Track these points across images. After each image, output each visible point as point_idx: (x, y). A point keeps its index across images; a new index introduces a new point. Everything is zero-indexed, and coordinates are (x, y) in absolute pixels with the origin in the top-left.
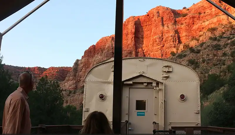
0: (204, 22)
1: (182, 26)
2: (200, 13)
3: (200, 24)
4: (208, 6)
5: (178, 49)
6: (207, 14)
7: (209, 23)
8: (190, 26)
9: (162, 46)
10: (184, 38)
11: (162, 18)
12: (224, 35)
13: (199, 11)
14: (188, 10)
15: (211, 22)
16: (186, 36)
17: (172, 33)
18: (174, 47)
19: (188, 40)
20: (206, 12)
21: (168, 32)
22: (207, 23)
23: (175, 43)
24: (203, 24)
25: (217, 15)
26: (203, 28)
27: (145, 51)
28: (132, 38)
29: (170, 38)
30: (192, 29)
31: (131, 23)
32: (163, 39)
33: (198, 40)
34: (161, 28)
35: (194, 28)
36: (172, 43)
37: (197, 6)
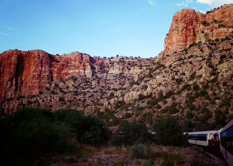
0: (70, 70)
1: (55, 70)
2: (68, 63)
3: (67, 71)
4: (73, 59)
5: (50, 85)
6: (73, 65)
7: (73, 72)
8: (60, 70)
9: (39, 81)
10: (56, 78)
11: (42, 61)
12: (81, 85)
13: (67, 61)
14: (60, 57)
15: (74, 72)
16: (57, 77)
17: (47, 74)
18: (48, 83)
19: (58, 80)
20: (72, 63)
21: (45, 72)
22: (71, 71)
23: (48, 80)
24: (69, 71)
25: (78, 67)
26: (68, 74)
27: (23, 79)
28: (15, 68)
29: (46, 77)
30: (61, 73)
31: (14, 56)
32: (41, 76)
33: (65, 83)
34: (40, 68)
35: (63, 72)
36: (47, 80)
37: (66, 57)
